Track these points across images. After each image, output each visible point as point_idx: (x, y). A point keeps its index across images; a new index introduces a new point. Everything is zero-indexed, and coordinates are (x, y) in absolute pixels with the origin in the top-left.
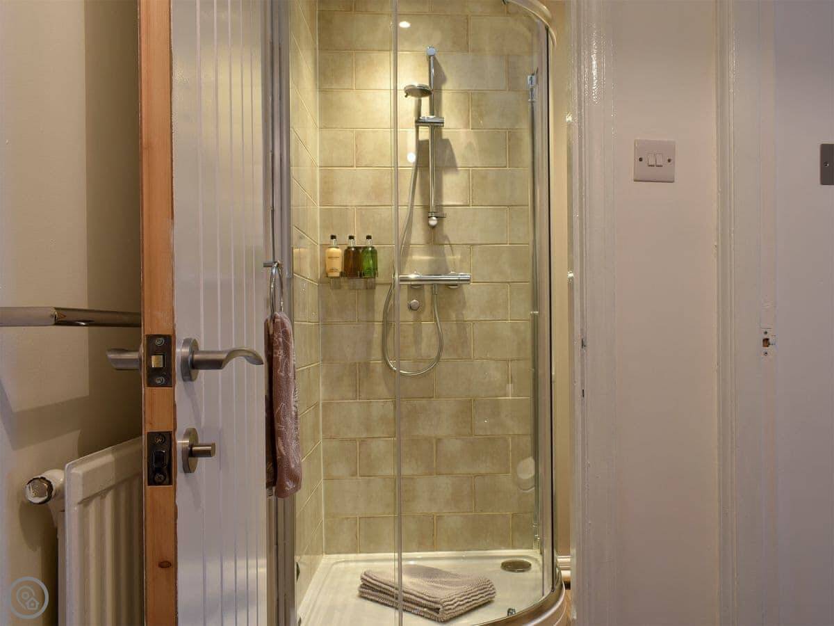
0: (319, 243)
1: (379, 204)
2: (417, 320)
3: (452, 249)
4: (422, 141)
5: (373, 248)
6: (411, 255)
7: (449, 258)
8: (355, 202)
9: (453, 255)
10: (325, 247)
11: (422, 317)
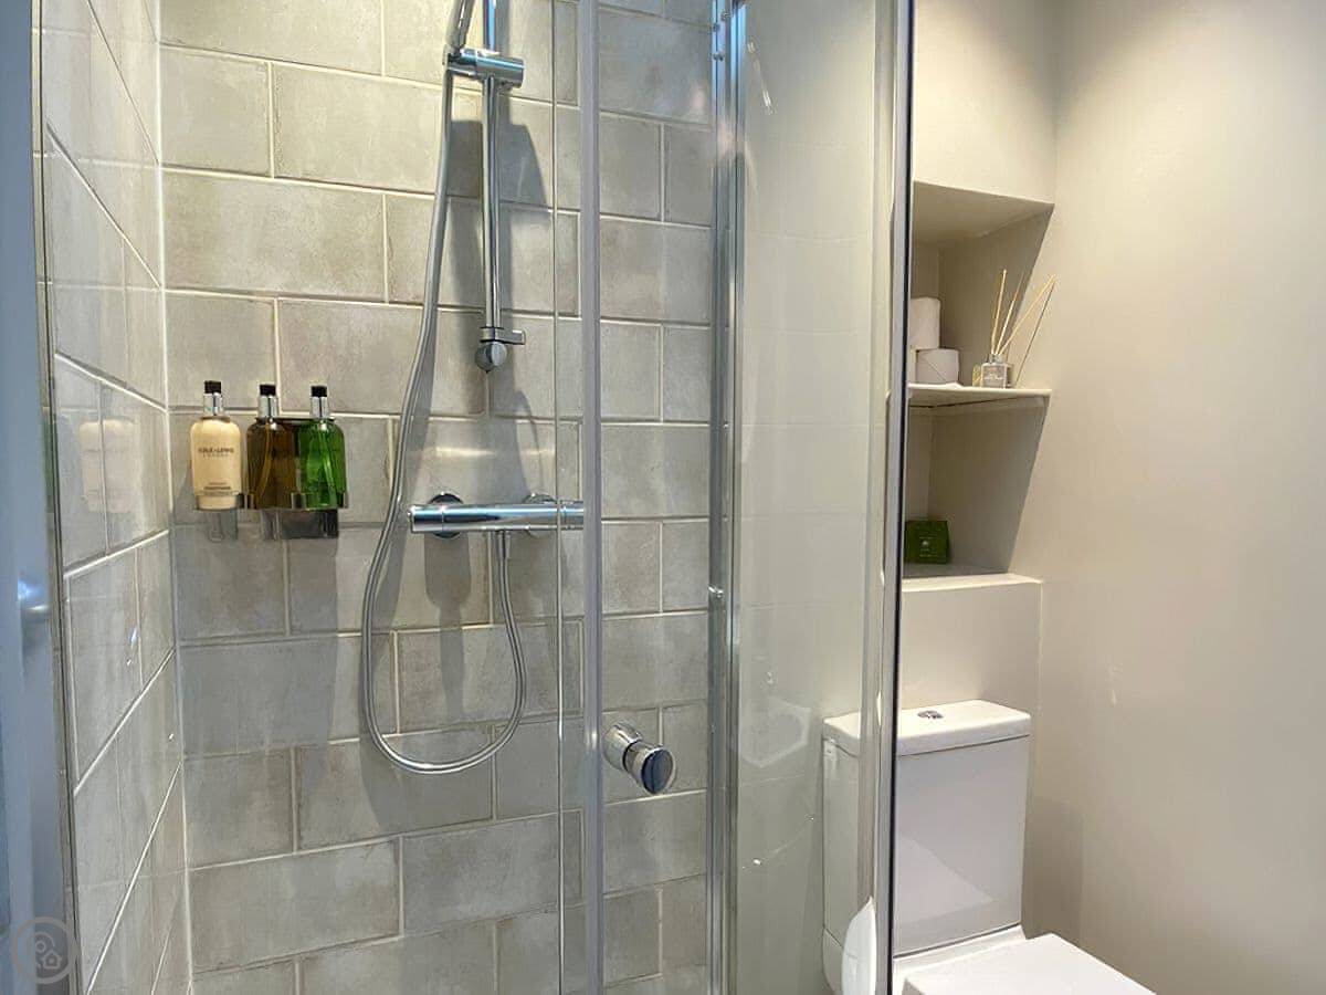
0: (167, 402)
1: (342, 294)
2: (451, 622)
3: (535, 432)
4: (460, 124)
5: (330, 422)
6: (433, 444)
7: (529, 454)
8: (275, 285)
9: (538, 447)
10: (184, 415)
11: (464, 612)
